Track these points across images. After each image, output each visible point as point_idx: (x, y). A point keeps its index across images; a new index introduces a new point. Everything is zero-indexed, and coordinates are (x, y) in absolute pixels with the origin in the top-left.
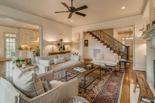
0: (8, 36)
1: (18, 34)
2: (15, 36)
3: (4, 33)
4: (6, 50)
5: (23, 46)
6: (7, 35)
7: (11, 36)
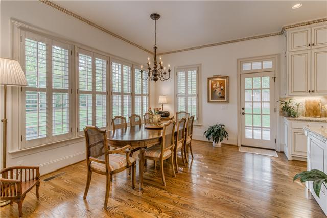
0: (250, 69)
1: (279, 55)
2: (268, 65)
3: (240, 62)
4: (243, 114)
5: (299, 102)
6: (247, 67)
7: (257, 66)
